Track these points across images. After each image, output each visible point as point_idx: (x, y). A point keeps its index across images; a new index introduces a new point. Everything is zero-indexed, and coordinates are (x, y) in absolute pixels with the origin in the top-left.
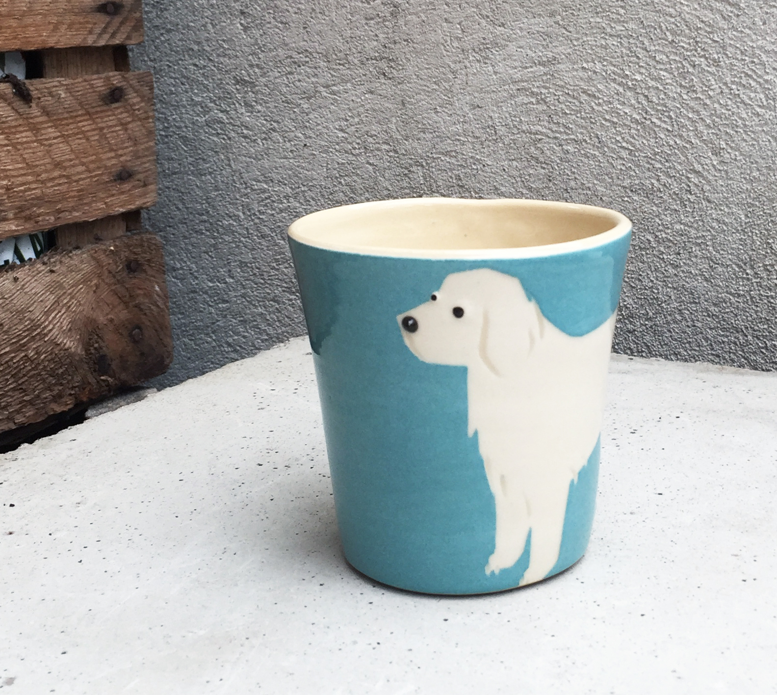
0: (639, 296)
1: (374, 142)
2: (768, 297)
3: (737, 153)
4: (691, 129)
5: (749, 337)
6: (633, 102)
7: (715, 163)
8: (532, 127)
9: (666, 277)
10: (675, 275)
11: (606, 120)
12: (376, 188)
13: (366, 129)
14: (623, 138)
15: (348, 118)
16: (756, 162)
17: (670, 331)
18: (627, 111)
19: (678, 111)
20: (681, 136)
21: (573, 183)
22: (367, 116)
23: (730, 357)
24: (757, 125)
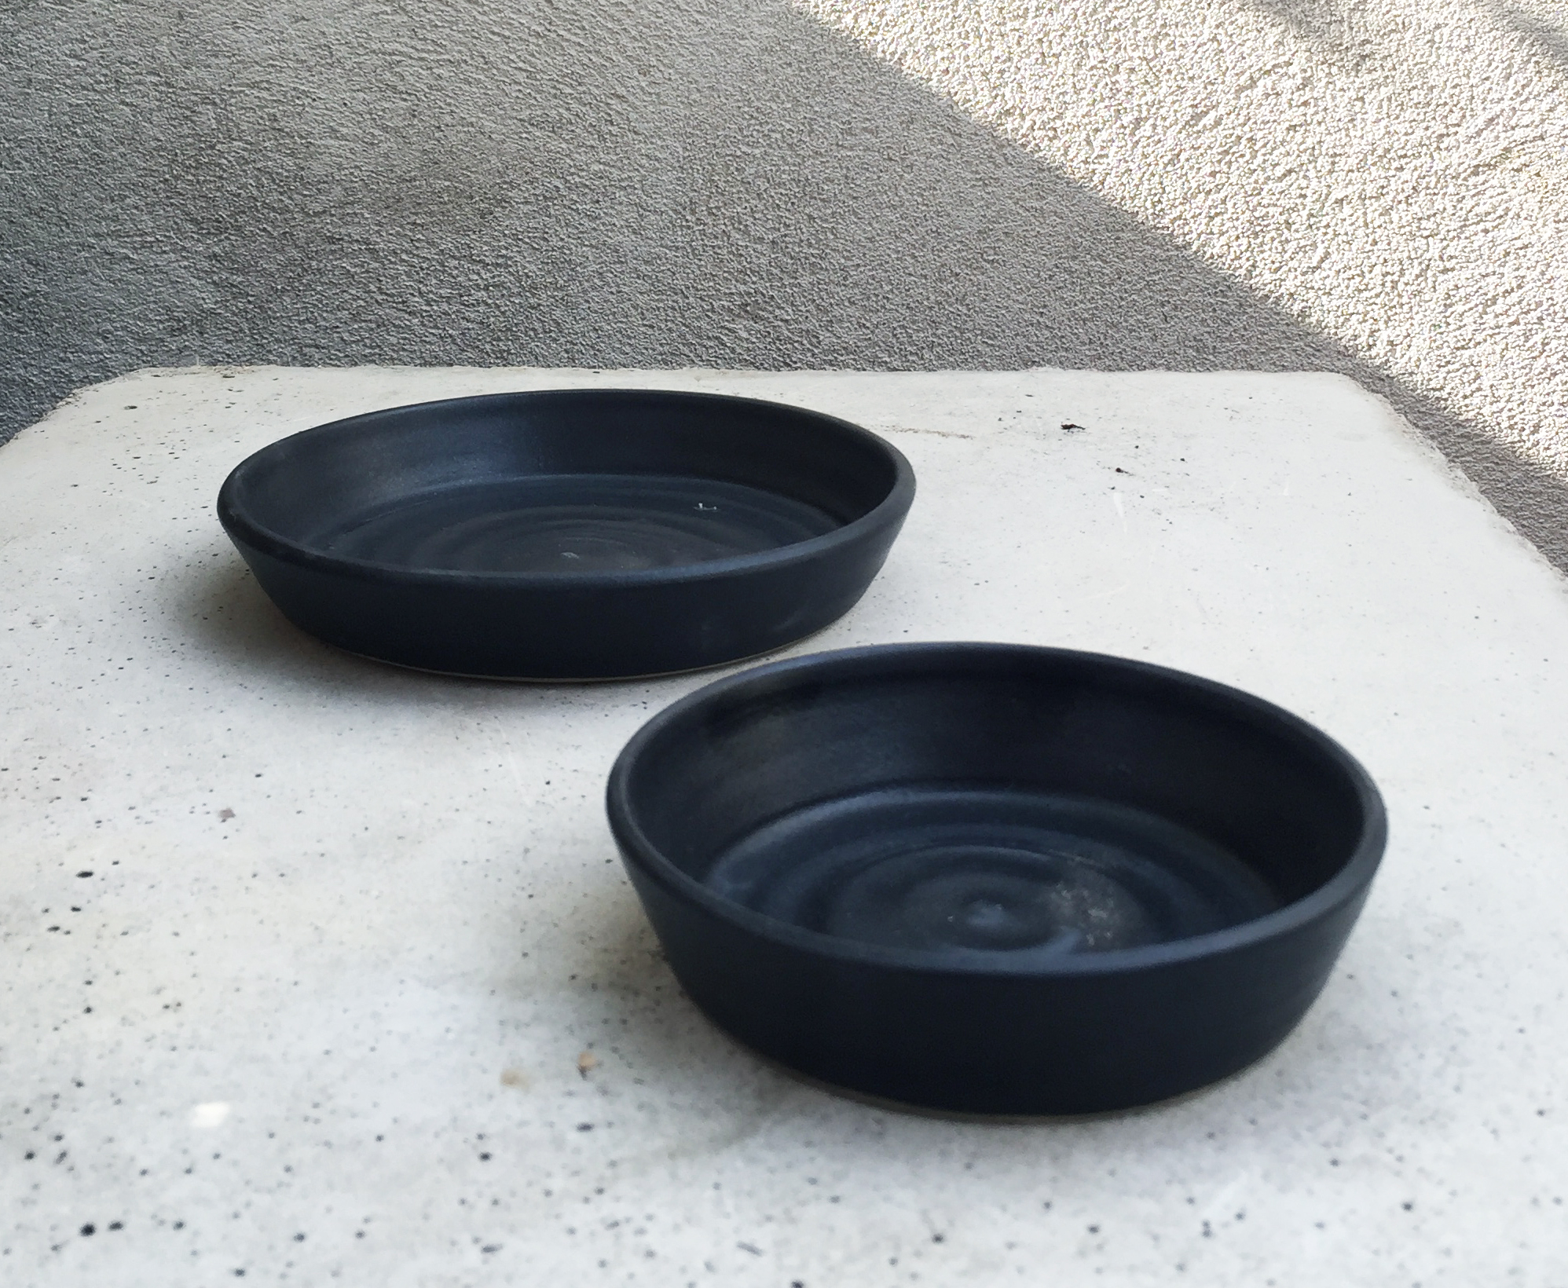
0: (546, 261)
1: (132, 72)
2: (713, 247)
3: (671, 71)
4: (612, 42)
5: (691, 299)
6: (532, 9)
7: (643, 84)
8: (386, 46)
9: (582, 233)
10: (594, 229)
11: (493, 33)
12: (138, 138)
13: (119, 53)
14: (519, 57)
15: (88, 39)
16: (696, 81)
17: (588, 302)
18: (524, 22)
19: (593, 20)
20: (598, 52)
21: (448, 119)
22: (118, 36)
23: (667, 326)
24: (697, 36)
